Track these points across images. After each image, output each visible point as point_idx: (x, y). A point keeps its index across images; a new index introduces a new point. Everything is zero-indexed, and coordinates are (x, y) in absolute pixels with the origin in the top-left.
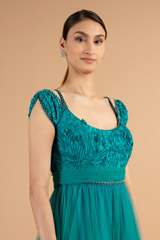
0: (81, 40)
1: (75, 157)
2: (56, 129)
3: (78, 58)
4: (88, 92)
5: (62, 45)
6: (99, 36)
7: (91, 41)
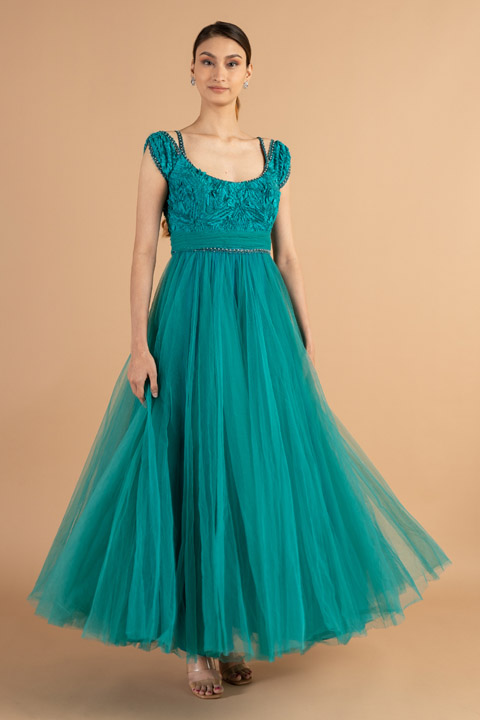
0: (209, 63)
1: (187, 217)
2: (167, 182)
3: (205, 88)
4: (223, 132)
5: (193, 71)
6: (232, 56)
7: (221, 65)
